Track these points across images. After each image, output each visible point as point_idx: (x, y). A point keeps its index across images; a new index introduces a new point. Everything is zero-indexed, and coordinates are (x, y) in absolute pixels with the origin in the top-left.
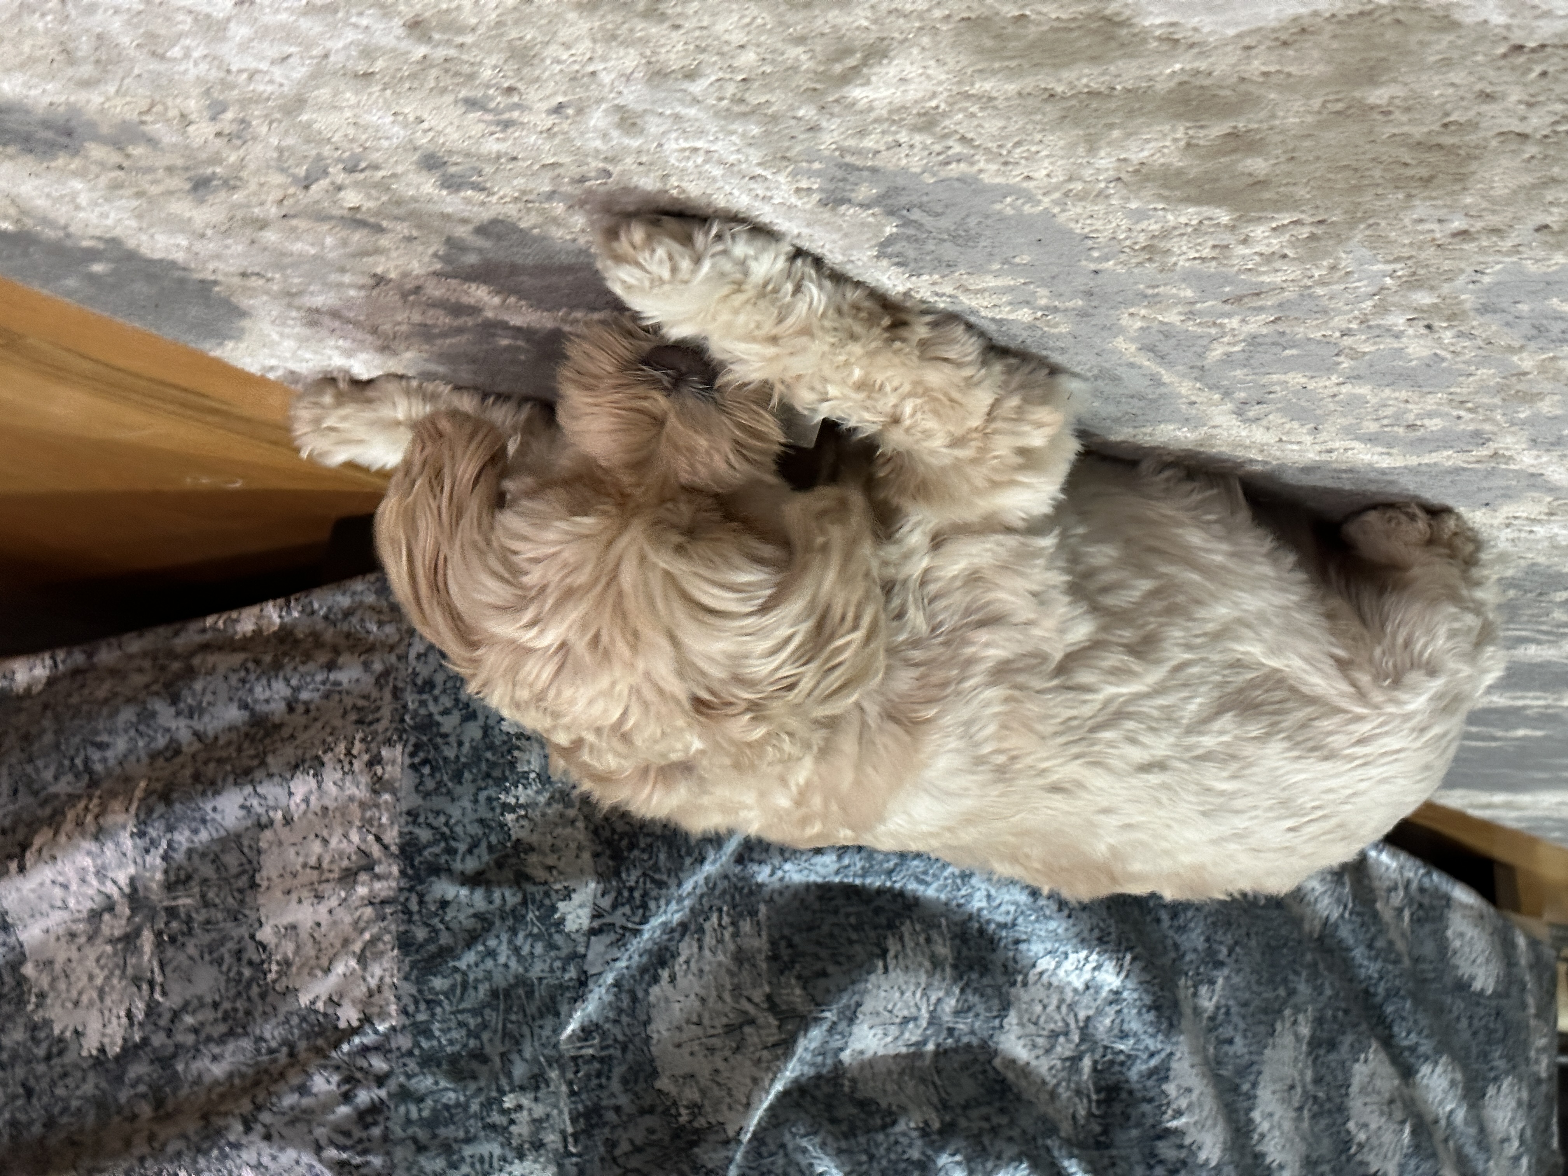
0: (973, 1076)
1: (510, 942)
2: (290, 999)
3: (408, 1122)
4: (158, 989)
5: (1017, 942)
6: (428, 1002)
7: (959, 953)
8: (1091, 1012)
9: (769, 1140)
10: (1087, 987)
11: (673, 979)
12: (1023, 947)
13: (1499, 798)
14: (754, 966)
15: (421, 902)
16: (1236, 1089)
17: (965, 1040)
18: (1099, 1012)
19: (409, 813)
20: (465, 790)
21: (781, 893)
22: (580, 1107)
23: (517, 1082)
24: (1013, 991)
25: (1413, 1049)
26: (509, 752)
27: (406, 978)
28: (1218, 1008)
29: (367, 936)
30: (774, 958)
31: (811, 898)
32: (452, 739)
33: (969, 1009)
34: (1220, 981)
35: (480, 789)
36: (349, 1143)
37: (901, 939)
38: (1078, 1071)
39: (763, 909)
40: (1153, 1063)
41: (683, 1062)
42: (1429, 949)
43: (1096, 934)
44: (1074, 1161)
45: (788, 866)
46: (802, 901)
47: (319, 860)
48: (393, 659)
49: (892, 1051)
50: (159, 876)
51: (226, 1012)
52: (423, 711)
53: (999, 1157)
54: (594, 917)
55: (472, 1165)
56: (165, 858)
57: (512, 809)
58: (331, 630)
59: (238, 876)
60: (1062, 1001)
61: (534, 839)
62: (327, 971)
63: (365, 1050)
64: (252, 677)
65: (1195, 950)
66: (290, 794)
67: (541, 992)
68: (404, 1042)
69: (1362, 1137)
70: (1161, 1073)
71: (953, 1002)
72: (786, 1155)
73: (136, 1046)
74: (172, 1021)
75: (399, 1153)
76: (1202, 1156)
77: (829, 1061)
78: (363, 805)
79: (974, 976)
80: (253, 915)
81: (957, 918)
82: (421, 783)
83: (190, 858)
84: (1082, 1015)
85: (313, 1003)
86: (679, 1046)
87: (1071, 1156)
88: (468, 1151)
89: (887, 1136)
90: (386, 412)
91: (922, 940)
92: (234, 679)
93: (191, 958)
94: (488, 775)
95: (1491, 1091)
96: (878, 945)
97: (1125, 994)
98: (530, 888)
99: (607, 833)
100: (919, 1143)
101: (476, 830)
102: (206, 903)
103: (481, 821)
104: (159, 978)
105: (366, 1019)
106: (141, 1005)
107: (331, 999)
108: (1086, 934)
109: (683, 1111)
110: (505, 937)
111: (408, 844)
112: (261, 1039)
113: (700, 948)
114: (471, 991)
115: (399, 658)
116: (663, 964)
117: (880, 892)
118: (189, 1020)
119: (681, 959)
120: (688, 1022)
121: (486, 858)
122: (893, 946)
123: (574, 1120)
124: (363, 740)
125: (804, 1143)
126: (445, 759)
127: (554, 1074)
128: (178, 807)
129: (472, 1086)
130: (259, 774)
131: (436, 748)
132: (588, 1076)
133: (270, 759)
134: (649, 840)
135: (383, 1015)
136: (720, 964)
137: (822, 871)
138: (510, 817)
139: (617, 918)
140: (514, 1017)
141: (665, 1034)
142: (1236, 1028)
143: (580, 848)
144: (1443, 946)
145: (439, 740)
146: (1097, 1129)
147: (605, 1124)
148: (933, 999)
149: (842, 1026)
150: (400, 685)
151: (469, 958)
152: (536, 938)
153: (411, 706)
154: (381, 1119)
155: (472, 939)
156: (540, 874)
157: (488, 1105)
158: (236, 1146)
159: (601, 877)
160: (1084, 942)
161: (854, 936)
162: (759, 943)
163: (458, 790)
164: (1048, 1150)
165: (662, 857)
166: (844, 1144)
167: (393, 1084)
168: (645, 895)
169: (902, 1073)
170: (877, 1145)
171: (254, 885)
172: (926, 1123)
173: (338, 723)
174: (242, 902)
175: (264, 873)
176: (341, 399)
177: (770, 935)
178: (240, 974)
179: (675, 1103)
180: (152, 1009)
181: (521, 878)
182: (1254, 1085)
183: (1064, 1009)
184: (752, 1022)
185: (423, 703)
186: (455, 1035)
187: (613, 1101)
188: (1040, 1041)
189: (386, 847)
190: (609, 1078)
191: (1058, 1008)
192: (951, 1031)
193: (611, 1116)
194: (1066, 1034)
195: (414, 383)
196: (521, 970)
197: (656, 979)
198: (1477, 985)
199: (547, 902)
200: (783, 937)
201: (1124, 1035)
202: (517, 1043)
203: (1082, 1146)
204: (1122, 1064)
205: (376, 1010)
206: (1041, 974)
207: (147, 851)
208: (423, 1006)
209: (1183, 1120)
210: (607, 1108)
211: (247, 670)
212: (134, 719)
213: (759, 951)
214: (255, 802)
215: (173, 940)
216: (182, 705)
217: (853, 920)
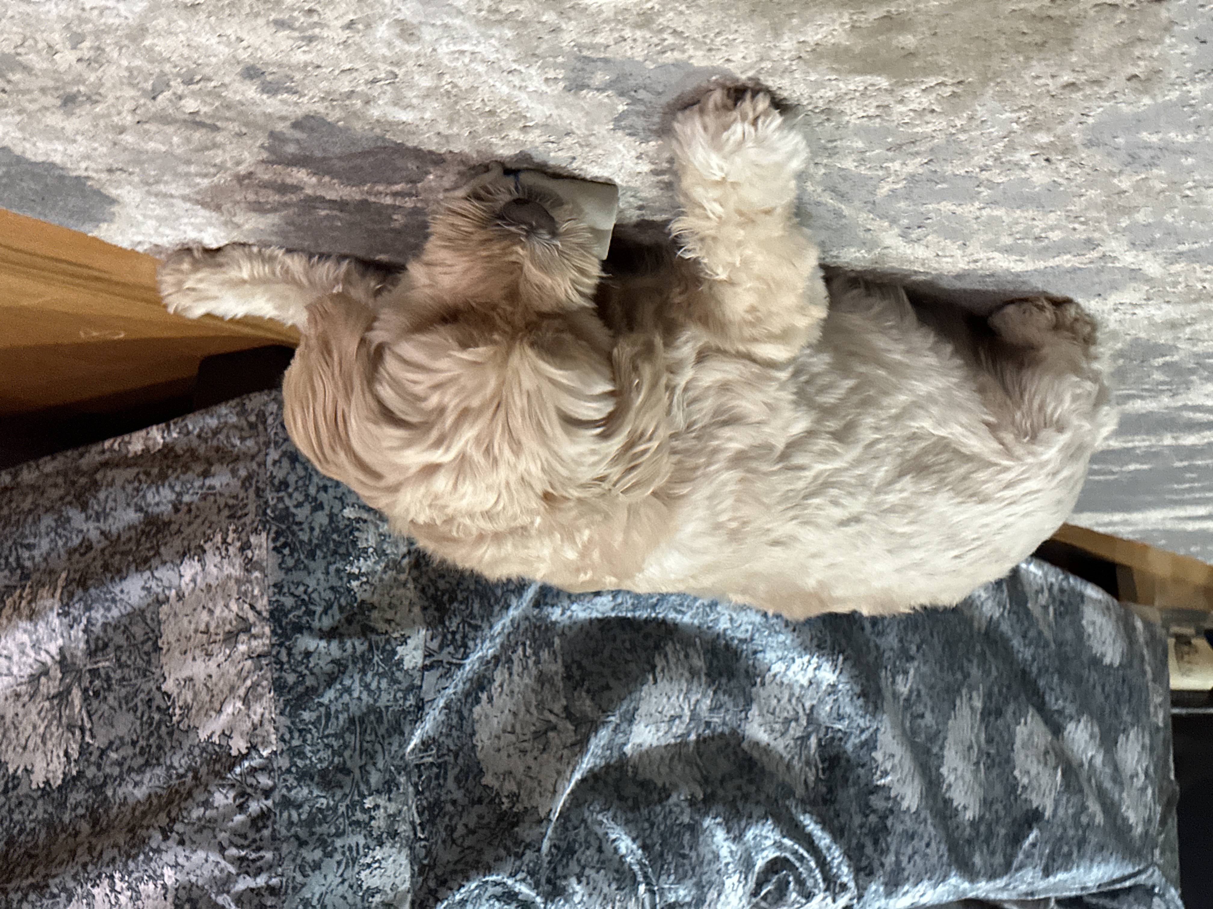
0: (727, 757)
1: (361, 680)
2: (192, 735)
3: (291, 823)
4: (88, 733)
5: (755, 652)
6: (300, 731)
7: (711, 664)
8: (815, 702)
9: (572, 817)
10: (811, 683)
11: (490, 699)
12: (760, 656)
13: (1117, 517)
14: (553, 685)
15: (289, 654)
16: (928, 751)
17: (720, 730)
18: (821, 701)
19: (275, 585)
20: (318, 565)
21: (570, 628)
22: (425, 803)
23: (373, 787)
24: (754, 690)
25: (1060, 712)
26: (351, 533)
27: (282, 713)
28: (911, 691)
29: (249, 683)
30: (568, 677)
31: (595, 630)
32: (306, 526)
33: (721, 706)
34: (912, 672)
35: (330, 563)
36: (246, 843)
37: (666, 656)
38: (808, 747)
39: (557, 641)
40: (864, 737)
41: (503, 763)
42: (1069, 635)
43: (815, 642)
44: (807, 816)
45: (574, 607)
46: (588, 633)
47: (207, 625)
48: (254, 466)
49: (663, 743)
50: (82, 645)
51: (142, 748)
52: (281, 506)
53: (750, 817)
54: (425, 657)
55: (344, 853)
56: (85, 631)
57: (357, 577)
58: (203, 446)
59: (143, 643)
60: (792, 695)
61: (375, 599)
62: (220, 712)
63: (253, 771)
64: (145, 486)
65: (892, 649)
66: (181, 576)
67: (388, 717)
68: (283, 762)
69: (1025, 781)
70: (870, 744)
71: (708, 702)
72: (586, 827)
73: (74, 778)
74: (101, 757)
75: (285, 848)
76: (905, 805)
77: (616, 754)
78: (238, 581)
79: (724, 681)
80: (158, 671)
81: (708, 638)
82: (283, 562)
83: (105, 631)
84: (808, 705)
85: (210, 737)
86: (499, 750)
87: (805, 812)
88: (339, 843)
89: (663, 807)
90: (233, 273)
91: (682, 656)
92: (129, 488)
93: (111, 708)
94: (335, 552)
95: (1122, 738)
96: (648, 663)
97: (840, 686)
98: (374, 637)
99: (432, 591)
100: (688, 810)
101: (329, 595)
102: (121, 665)
103: (332, 588)
104: (88, 726)
105: (253, 747)
106: (75, 746)
107: (223, 733)
108: (808, 642)
109: (504, 800)
110: (357, 677)
111: (276, 609)
112: (171, 767)
113: (511, 674)
114: (333, 720)
115: (259, 465)
116: (482, 689)
117: (647, 621)
118: (114, 756)
119: (497, 684)
120: (504, 731)
121: (337, 617)
122: (660, 663)
123: (420, 814)
124: (235, 531)
125: (600, 817)
126: (301, 542)
127: (402, 779)
128: (92, 591)
129: (339, 794)
130: (155, 562)
131: (294, 534)
132: (429, 778)
133: (162, 549)
134: (465, 594)
135: (266, 743)
136: (526, 685)
137: (601, 609)
138: (355, 584)
139: (444, 656)
140: (368, 738)
141: (487, 742)
142: (925, 706)
143: (411, 604)
144: (1080, 633)
145: (295, 528)
146: (824, 790)
147: (445, 815)
148: (693, 702)
149: (624, 726)
150: (261, 485)
151: (330, 694)
152: (381, 675)
153: (271, 503)
154: (269, 823)
155: (331, 680)
156: (382, 626)
157: (352, 807)
158: (158, 851)
159: (429, 625)
160: (806, 649)
161: (629, 657)
162: (556, 668)
163: (312, 565)
164: (788, 808)
165: (476, 606)
166: (630, 816)
167: (276, 797)
168: (465, 637)
169: (672, 759)
170: (657, 816)
171: (157, 649)
172: (692, 795)
173: (214, 518)
174: (149, 662)
175: (164, 638)
176: (196, 265)
177: (564, 661)
178: (151, 718)
179: (498, 794)
180: (84, 749)
181: (366, 630)
182: (942, 748)
183: (794, 701)
184: (554, 728)
185: (281, 499)
186: (322, 754)
187: (449, 797)
188: (777, 726)
189: (259, 613)
190: (445, 779)
191: (790, 700)
192: (708, 724)
193: (449, 808)
194: (797, 720)
195: (255, 249)
196: (371, 701)
197: (478, 701)
198: (1107, 660)
199: (388, 647)
200: (574, 661)
201: (840, 718)
202: (372, 758)
203: (813, 803)
204: (841, 739)
205: (260, 739)
206: (775, 676)
207: (72, 627)
208: (296, 735)
209: (889, 778)
210: (445, 802)
211: (140, 482)
212: (53, 524)
213: (556, 673)
214: (153, 584)
215: (96, 694)
216: (90, 512)
217: (627, 645)
